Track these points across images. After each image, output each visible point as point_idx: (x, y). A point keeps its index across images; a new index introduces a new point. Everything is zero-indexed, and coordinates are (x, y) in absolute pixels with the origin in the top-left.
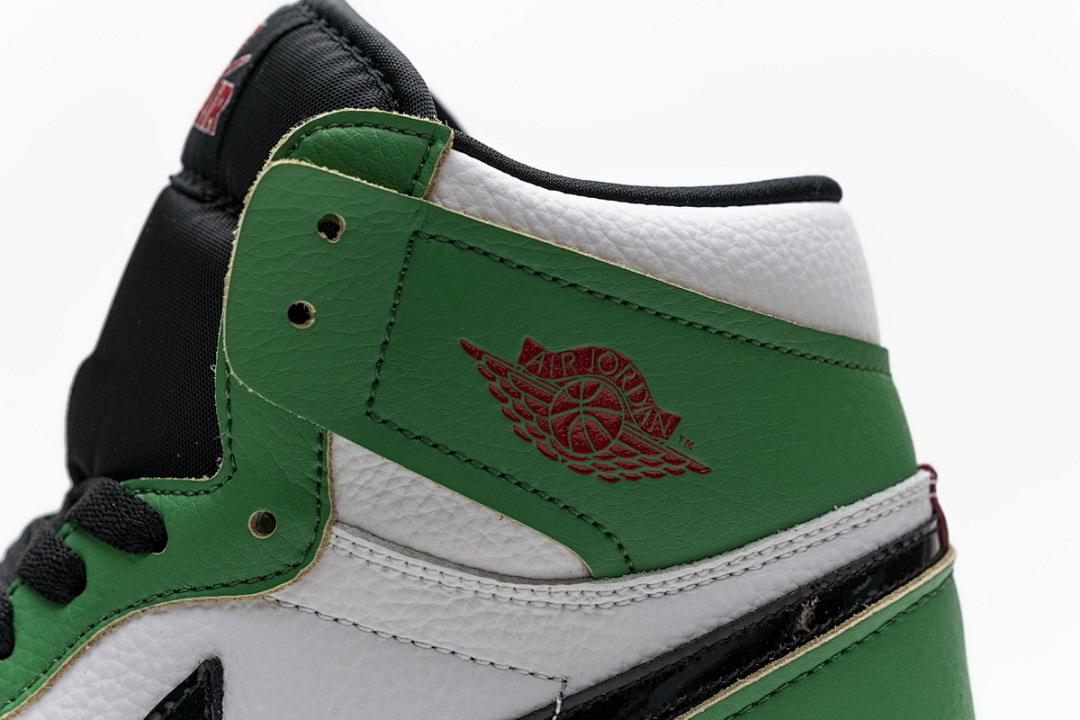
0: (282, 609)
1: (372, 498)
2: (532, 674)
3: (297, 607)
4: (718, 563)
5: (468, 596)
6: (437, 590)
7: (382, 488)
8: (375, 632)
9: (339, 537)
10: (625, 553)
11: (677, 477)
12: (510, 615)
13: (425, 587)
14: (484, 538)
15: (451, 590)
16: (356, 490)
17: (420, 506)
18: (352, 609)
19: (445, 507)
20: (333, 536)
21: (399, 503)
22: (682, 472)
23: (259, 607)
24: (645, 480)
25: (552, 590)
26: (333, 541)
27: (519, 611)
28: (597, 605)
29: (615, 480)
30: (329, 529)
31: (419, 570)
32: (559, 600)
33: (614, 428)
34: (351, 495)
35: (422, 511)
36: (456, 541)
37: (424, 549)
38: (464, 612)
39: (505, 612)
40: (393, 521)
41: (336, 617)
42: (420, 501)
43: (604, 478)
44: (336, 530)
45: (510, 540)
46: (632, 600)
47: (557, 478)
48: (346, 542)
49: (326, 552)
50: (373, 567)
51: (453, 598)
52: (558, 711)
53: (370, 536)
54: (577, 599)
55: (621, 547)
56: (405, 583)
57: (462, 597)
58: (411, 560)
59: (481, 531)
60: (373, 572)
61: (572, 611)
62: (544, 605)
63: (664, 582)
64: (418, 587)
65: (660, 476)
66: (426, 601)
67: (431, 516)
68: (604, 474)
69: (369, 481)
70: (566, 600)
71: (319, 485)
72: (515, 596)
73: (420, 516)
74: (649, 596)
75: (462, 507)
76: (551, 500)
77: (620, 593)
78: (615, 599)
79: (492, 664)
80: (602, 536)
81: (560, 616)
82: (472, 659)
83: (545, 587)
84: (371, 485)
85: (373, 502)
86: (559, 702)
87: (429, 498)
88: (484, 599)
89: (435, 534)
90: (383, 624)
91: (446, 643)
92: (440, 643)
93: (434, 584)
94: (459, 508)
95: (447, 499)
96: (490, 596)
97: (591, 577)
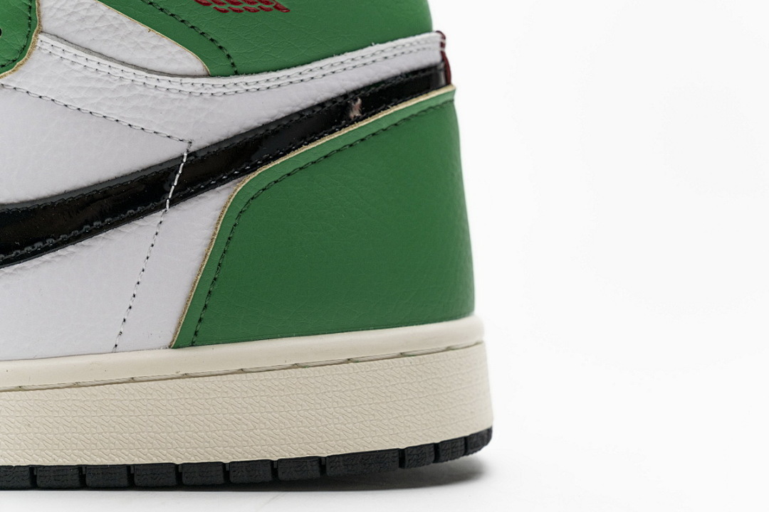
0: (5, 90)
1: (65, 16)
2: (169, 137)
3: (15, 88)
4: (293, 72)
5: (127, 83)
6: (107, 78)
7: (71, 10)
8: (66, 106)
9: (43, 42)
10: (232, 61)
11: (267, 12)
12: (155, 97)
13: (99, 76)
14: (138, 44)
15: (116, 78)
16: (55, 10)
17: (96, 22)
18: (50, 89)
19: (112, 23)
20: (39, 41)
21: (83, 20)
22: (271, 10)
24: (245, 12)
25: (183, 82)
26: (39, 44)
27: (161, 94)
28: (212, 94)
29: (225, 11)
30: (36, 36)
31: (95, 64)
32: (187, 88)
34: (51, 14)
35: (98, 25)
36: (119, 45)
37: (98, 51)
38: (124, 93)
39: (152, 95)
40: (79, 31)
41: (40, 95)
42: (96, 19)
43: (218, 10)
44: (41, 37)
45: (155, 47)
46: (236, 92)
47: (187, 7)
48: (47, 45)
49: (34, 52)
50: (65, 61)
51: (117, 83)
52: (184, 160)
53: (63, 41)
54: (199, 89)
55: (229, 56)
56: (86, 73)
57: (123, 83)
58: (90, 57)
59: (136, 40)
60: (65, 65)
61: (196, 96)
62: (178, 91)
63: (257, 82)
64: (94, 75)
65: (255, 11)
66: (99, 85)
67: (104, 29)
68: (217, 6)
69: (63, 5)
70: (191, 89)
71: (30, 7)
72: (158, 84)
73: (96, 28)
74: (247, 90)
75: (124, 24)
76: (183, 21)
77: (228, 86)
78: (224, 90)
79: (143, 129)
80: (216, 48)
81: (188, 99)
82: (130, 125)
83: (178, 79)
84: (65, 8)
85: (66, 18)
86: (186, 154)
87: (102, 17)
88: (137, 85)
89: (106, 40)
90: (71, 100)
91: (112, 114)
92: (109, 114)
93: (105, 74)
94: (122, 24)
95: (114, 18)
96: (142, 84)
97: (209, 76)
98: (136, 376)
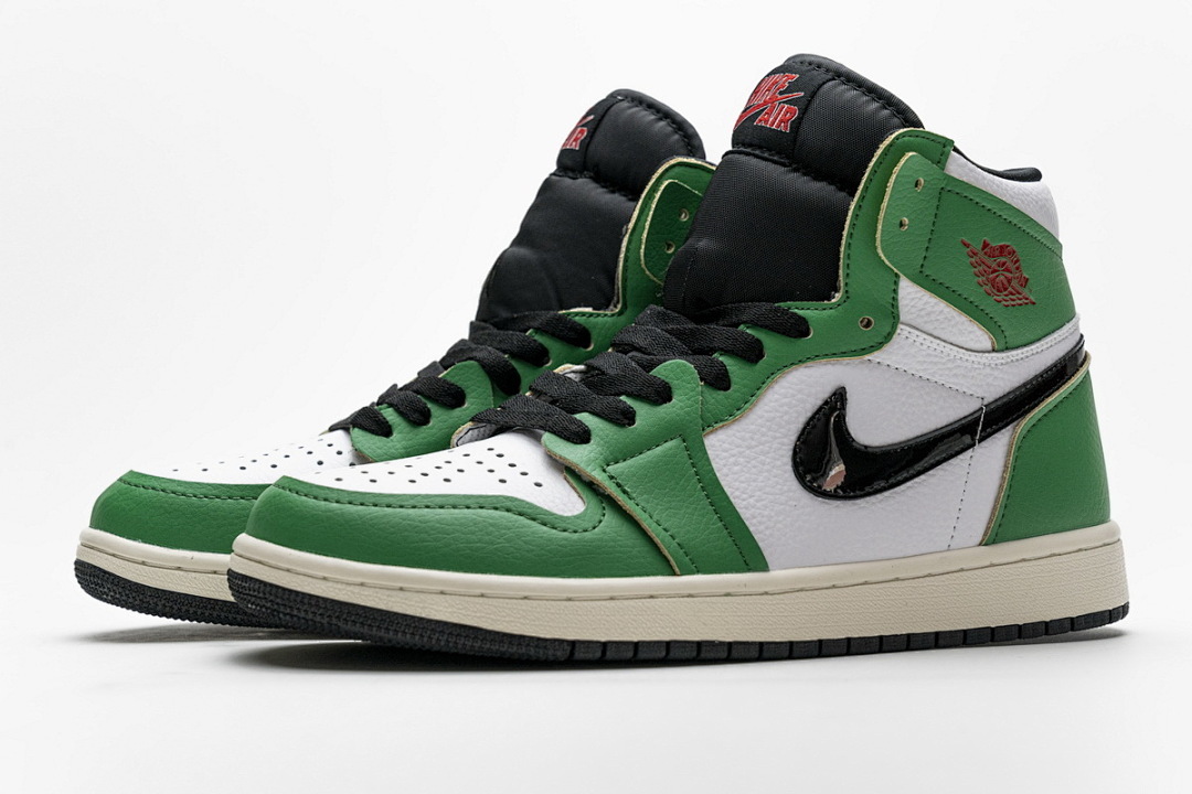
0: (872, 364)
2: (972, 396)
3: (879, 363)
4: (1035, 346)
6: (941, 355)
7: (921, 307)
8: (913, 375)
9: (903, 331)
10: (1007, 341)
11: (1026, 306)
12: (966, 367)
13: (937, 353)
14: (961, 331)
15: (945, 355)
16: (909, 307)
17: (939, 314)
18: (904, 364)
19: (949, 315)
20: (900, 330)
21: (930, 313)
22: (1027, 304)
23: (862, 363)
24: (1016, 307)
25: (980, 356)
26: (900, 332)
27: (969, 365)
28: (995, 364)
29: (1008, 306)
30: (898, 326)
31: (935, 345)
32: (982, 361)
33: (1009, 281)
34: (907, 310)
35: (938, 318)
36: (950, 332)
37: (938, 335)
38: (950, 365)
39: (964, 366)
40: (926, 322)
41: (897, 367)
43: (1005, 305)
44: (901, 326)
45: (971, 332)
46: (1008, 362)
47: (989, 304)
48: (906, 331)
49: (896, 337)
50: (916, 343)
51: (946, 358)
53: (915, 329)
54: (989, 361)
55: (1006, 337)
56: (929, 351)
57: (949, 358)
58: (933, 340)
60: (916, 346)
61: (987, 366)
62: (978, 363)
63: (1017, 354)
64: (934, 353)
65: (1022, 305)
66: (936, 360)
68: (1005, 303)
70: (985, 361)
71: (893, 305)
72: (969, 358)
73: (938, 320)
74: (1012, 360)
76: (987, 314)
77: (1004, 359)
78: (1002, 361)
79: (957, 390)
80: (1000, 332)
81: (983, 368)
82: (950, 388)
84: (918, 304)
85: (917, 313)
87: (942, 312)
88: (958, 359)
89: (943, 329)
90: (917, 371)
91: (940, 380)
93: (941, 352)
96: (960, 358)
97: (994, 350)
98: (965, 567)
